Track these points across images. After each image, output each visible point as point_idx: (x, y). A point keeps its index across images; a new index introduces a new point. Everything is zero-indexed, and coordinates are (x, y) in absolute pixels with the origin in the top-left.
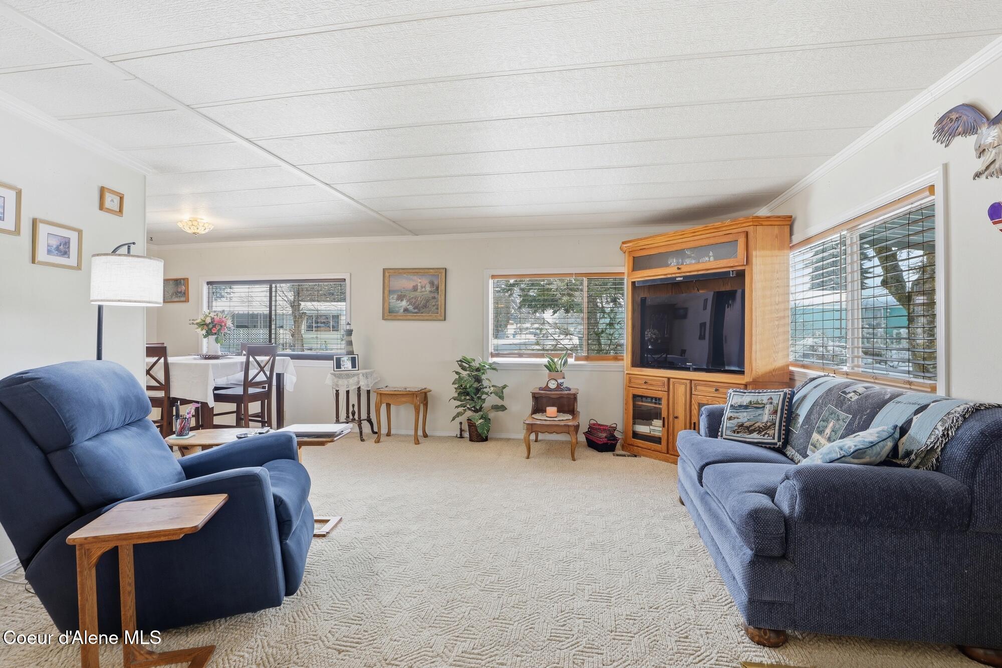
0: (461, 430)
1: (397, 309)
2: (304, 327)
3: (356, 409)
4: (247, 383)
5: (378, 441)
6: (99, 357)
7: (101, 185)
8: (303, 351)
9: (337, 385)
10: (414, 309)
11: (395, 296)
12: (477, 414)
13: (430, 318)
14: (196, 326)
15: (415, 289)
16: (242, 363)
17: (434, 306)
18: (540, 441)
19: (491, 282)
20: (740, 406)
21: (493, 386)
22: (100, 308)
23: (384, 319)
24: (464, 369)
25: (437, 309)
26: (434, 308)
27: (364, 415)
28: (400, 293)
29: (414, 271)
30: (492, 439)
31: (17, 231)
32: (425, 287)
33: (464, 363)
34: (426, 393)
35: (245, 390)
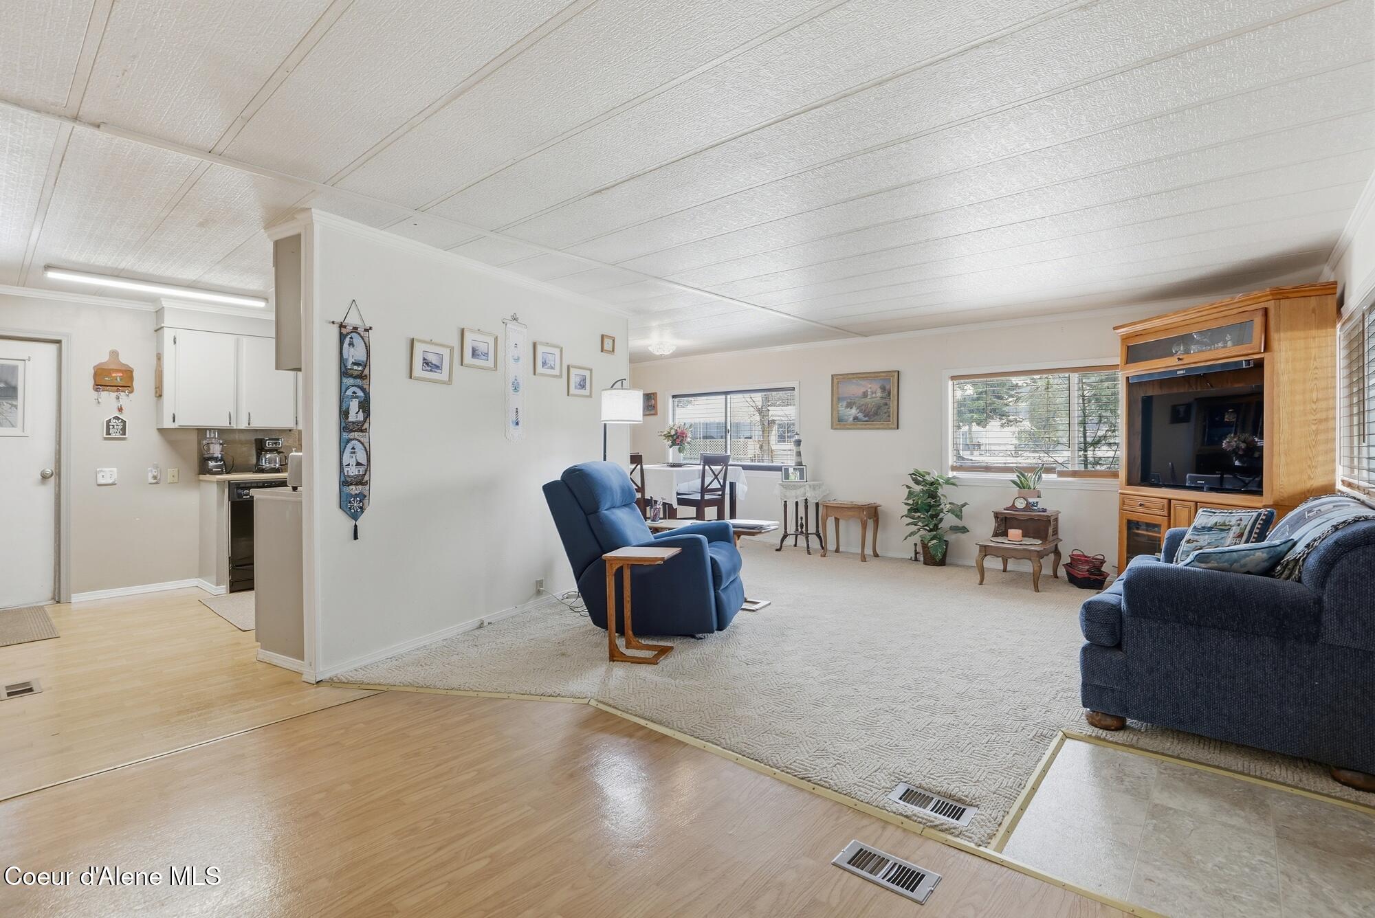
0: (916, 553)
1: (846, 417)
2: (773, 437)
3: (804, 522)
4: (704, 490)
5: (824, 556)
6: (605, 460)
7: (601, 333)
8: (773, 462)
9: (785, 496)
10: (865, 416)
11: (845, 404)
12: (929, 533)
13: (881, 426)
14: (664, 438)
15: (865, 395)
16: (700, 470)
17: (885, 413)
18: (1010, 571)
19: (950, 383)
20: (1204, 528)
21: (950, 503)
22: (605, 425)
23: (833, 428)
24: (917, 482)
25: (889, 416)
26: (886, 415)
27: (812, 529)
28: (849, 401)
29: (864, 376)
30: (951, 565)
31: (560, 376)
32: (875, 393)
33: (917, 477)
34: (876, 508)
35: (702, 496)
